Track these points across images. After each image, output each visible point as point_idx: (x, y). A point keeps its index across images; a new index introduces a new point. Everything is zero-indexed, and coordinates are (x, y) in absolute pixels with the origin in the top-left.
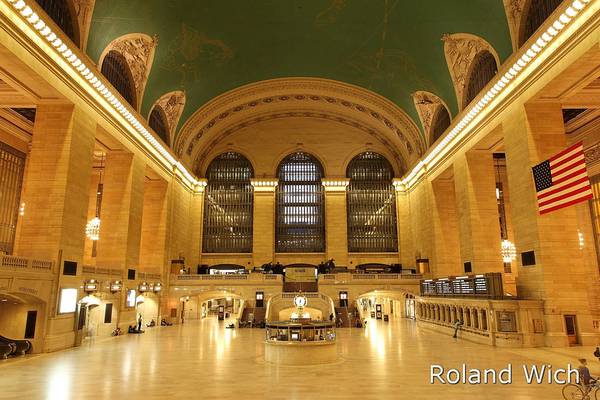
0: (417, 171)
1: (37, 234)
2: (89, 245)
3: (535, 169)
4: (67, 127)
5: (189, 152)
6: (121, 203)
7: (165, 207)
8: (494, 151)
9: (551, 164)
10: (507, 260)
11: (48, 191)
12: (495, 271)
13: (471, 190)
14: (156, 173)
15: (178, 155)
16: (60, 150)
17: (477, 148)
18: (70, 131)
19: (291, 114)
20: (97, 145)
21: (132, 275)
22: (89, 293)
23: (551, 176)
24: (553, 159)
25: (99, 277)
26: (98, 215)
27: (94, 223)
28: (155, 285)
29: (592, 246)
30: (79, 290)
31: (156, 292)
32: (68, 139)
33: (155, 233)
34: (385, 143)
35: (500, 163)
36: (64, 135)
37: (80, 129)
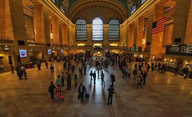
0: (126, 22)
1: (40, 37)
2: (51, 40)
3: (153, 23)
4: (42, 11)
5: (71, 16)
6: (57, 30)
7: (67, 31)
8: (145, 17)
9: (157, 22)
10: (143, 43)
11: (40, 27)
12: (141, 46)
13: (138, 27)
14: (63, 22)
15: (68, 18)
16: (41, 17)
17: (141, 16)
18: (42, 12)
19: (96, 6)
20: (49, 15)
21: (61, 46)
22: (53, 50)
23: (156, 25)
24: (158, 21)
25: (55, 47)
26: (52, 33)
27: (51, 34)
28: (66, 48)
29: (162, 41)
30: (51, 50)
31: (67, 50)
32: (42, 14)
33: (65, 37)
34: (119, 14)
35: (146, 20)
36: (41, 13)
37: (45, 11)
